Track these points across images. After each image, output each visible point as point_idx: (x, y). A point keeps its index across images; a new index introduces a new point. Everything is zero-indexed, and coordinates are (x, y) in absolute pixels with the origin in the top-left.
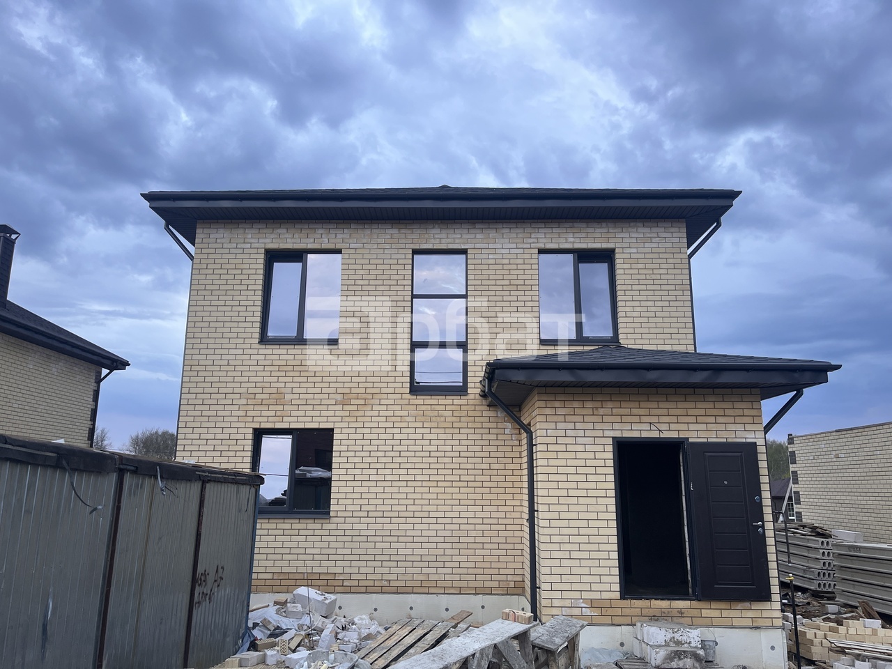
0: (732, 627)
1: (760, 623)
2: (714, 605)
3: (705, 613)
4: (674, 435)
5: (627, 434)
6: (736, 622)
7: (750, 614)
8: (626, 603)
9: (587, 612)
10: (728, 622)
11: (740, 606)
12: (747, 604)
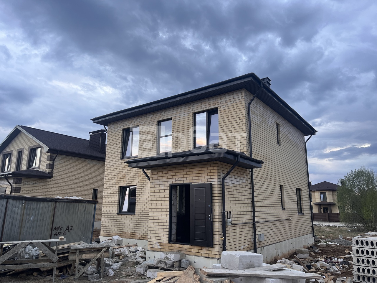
0: (202, 256)
1: (211, 256)
2: (197, 248)
3: (194, 250)
4: (187, 182)
5: (174, 183)
6: (203, 255)
7: (208, 252)
8: (170, 245)
9: (159, 247)
10: (200, 254)
11: (205, 248)
12: (207, 248)
